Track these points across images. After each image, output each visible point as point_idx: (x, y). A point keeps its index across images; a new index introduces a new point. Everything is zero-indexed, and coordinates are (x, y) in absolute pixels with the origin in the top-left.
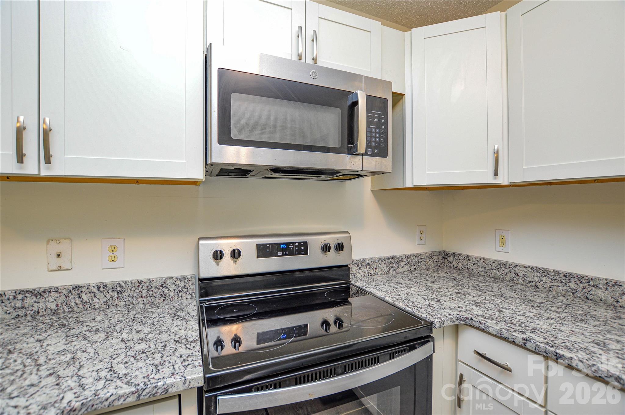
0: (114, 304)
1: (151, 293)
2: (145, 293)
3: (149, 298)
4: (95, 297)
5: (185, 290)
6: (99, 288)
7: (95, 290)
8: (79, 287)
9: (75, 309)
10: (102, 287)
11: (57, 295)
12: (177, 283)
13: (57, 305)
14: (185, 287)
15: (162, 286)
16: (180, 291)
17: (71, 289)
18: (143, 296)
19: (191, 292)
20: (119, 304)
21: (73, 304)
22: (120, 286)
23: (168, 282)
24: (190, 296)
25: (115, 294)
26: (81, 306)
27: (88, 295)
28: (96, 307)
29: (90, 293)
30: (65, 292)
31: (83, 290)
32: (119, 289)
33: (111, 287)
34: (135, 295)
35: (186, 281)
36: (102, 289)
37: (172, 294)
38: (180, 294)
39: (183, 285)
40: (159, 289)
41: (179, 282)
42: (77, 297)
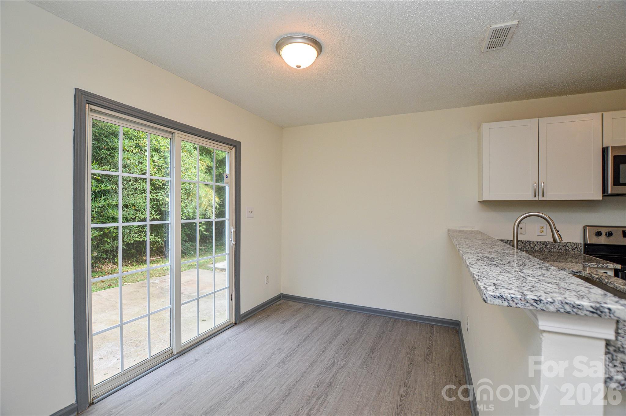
0: (544, 250)
1: (560, 248)
2: (557, 247)
3: (559, 250)
4: (536, 246)
5: (577, 249)
6: (537, 243)
7: (536, 243)
8: (530, 241)
9: (528, 249)
10: (539, 243)
11: (521, 243)
12: (572, 245)
13: (521, 247)
14: (577, 247)
15: (565, 245)
16: (574, 249)
17: (527, 241)
18: (556, 248)
19: (580, 250)
20: (546, 250)
21: (527, 247)
22: (546, 243)
23: (568, 244)
24: (579, 252)
25: (544, 246)
26: (530, 249)
27: (533, 245)
28: (536, 250)
29: (534, 244)
30: (524, 242)
31: (531, 242)
32: (546, 244)
33: (542, 243)
34: (553, 247)
35: (577, 245)
36: (538, 243)
37: (570, 250)
38: (574, 251)
39: (575, 246)
40: (564, 247)
41: (574, 245)
42: (529, 245)
